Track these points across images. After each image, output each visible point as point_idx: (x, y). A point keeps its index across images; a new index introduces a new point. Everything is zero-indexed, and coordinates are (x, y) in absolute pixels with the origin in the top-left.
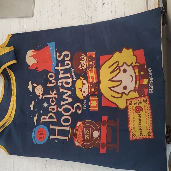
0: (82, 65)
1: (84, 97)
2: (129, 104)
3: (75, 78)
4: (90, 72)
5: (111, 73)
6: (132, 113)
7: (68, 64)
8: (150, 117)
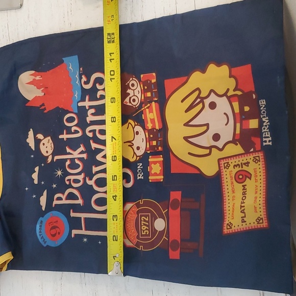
1: (138, 158)
2: (223, 168)
4: (147, 110)
6: (229, 183)
7: (102, 97)
8: (264, 189)
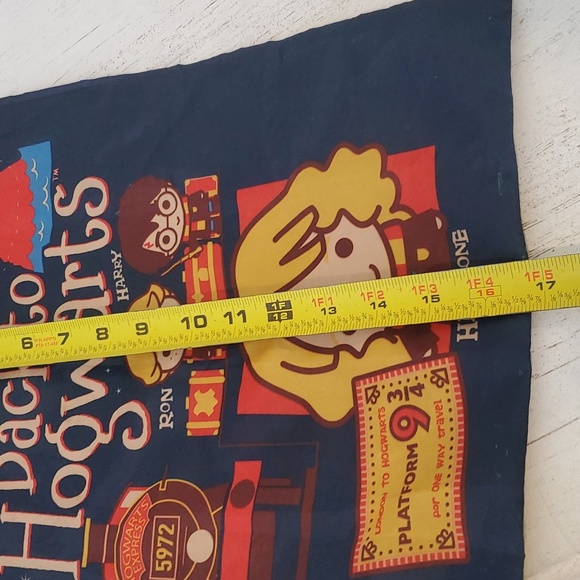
0: (159, 234)
1: (164, 375)
2: (364, 401)
3: (126, 290)
4: (195, 261)
5: (283, 262)
6: (377, 441)
7: (97, 234)
8: (459, 456)
